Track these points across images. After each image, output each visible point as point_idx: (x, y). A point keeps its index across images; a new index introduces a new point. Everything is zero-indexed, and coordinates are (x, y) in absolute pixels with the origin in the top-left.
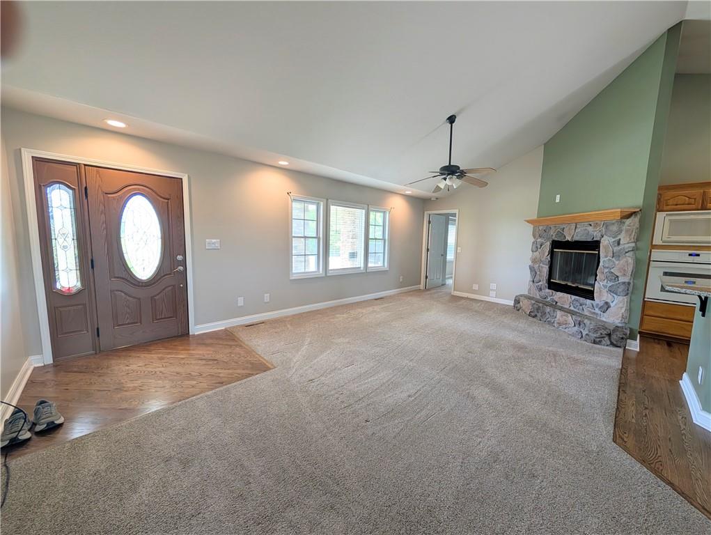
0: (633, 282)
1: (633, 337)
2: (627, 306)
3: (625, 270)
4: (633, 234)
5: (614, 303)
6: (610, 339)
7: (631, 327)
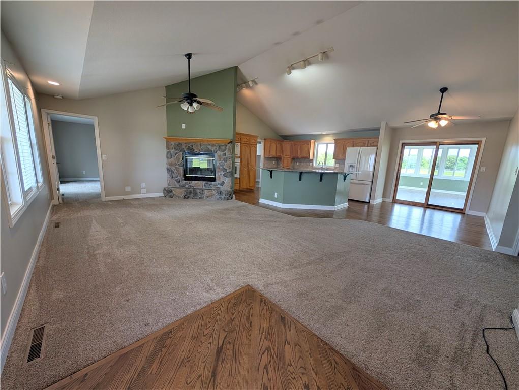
2: (231, 182)
5: (226, 181)
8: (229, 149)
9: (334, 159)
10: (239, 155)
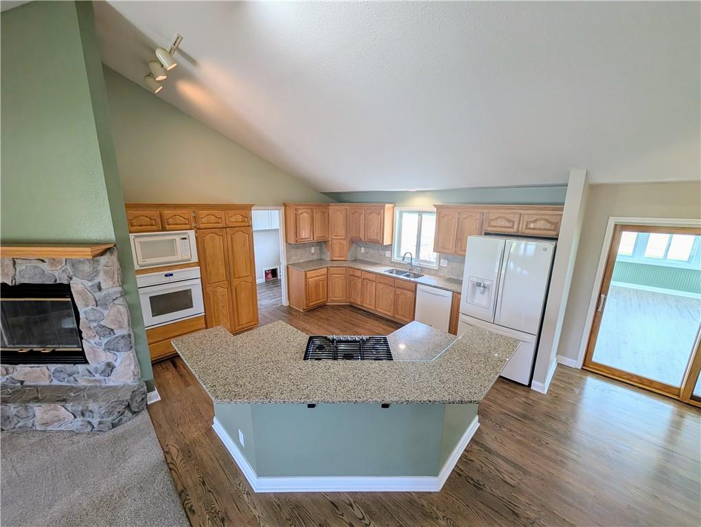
0: (133, 332)
1: (150, 389)
2: (135, 360)
3: (120, 322)
4: (116, 276)
5: (119, 360)
6: (130, 410)
7: (145, 380)
8: (106, 272)
9: (434, 251)
10: (195, 259)
